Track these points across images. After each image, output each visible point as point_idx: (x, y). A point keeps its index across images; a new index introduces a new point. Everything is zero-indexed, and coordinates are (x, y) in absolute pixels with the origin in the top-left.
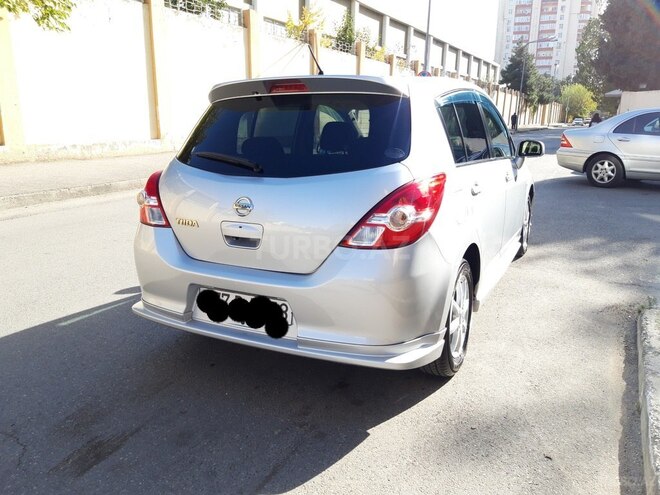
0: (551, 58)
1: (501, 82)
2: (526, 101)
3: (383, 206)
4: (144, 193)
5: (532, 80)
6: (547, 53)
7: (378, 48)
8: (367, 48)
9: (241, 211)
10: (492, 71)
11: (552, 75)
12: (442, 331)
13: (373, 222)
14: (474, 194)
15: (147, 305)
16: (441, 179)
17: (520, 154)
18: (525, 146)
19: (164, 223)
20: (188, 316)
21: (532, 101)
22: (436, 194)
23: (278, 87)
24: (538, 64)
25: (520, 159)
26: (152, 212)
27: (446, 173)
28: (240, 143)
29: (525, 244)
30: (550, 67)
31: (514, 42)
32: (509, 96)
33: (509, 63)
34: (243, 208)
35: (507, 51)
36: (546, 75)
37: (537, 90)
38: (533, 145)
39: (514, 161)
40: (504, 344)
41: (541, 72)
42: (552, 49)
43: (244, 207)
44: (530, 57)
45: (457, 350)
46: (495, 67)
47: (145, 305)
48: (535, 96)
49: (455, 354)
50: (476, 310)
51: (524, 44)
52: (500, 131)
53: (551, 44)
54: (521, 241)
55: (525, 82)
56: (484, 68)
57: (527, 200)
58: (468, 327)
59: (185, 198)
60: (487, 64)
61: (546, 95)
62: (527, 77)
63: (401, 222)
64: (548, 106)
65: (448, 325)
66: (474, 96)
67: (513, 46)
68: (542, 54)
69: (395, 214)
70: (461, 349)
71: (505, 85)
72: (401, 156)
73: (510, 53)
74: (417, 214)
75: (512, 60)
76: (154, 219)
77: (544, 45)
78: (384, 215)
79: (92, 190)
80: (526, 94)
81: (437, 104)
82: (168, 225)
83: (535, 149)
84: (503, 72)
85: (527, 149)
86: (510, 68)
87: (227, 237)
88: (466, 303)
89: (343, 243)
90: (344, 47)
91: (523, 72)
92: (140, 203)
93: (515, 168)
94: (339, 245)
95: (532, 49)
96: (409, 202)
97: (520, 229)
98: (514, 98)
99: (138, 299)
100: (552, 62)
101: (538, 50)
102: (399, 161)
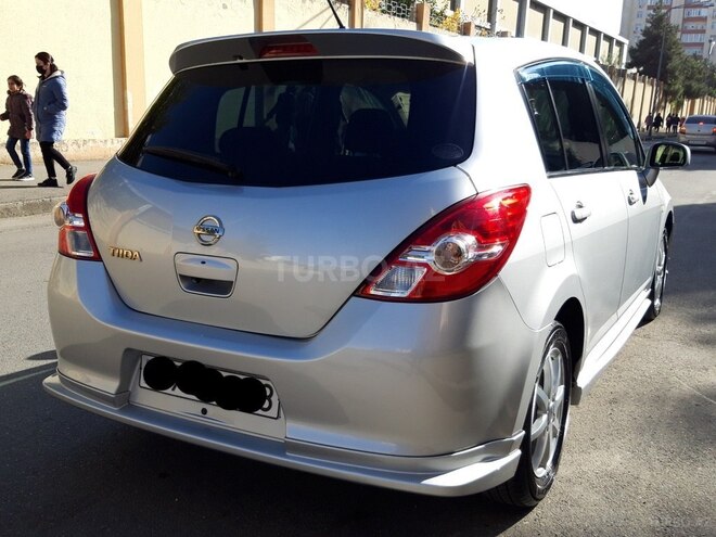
0: (703, 31)
1: (629, 66)
2: (666, 94)
3: (425, 234)
4: (66, 208)
5: (675, 62)
6: (699, 25)
7: (449, 13)
8: (432, 11)
9: (206, 238)
10: (616, 49)
11: (705, 56)
12: (519, 435)
13: (410, 259)
14: (576, 221)
15: (65, 380)
16: (522, 194)
17: (653, 164)
18: (660, 152)
19: (91, 254)
20: (124, 398)
21: (674, 94)
22: (512, 218)
23: (272, 48)
24: (684, 41)
25: (652, 171)
26: (76, 237)
27: (531, 186)
28: (218, 136)
29: (657, 302)
30: (701, 45)
31: (649, 8)
32: (640, 86)
33: (642, 38)
34: (210, 233)
35: (638, 21)
36: (695, 57)
37: (682, 78)
38: (672, 151)
39: (642, 174)
40: (618, 457)
41: (688, 52)
42: (705, 19)
43: (212, 232)
44: (672, 30)
45: (543, 465)
46: (620, 44)
47: (61, 379)
48: (679, 86)
49: (540, 472)
50: (576, 403)
51: (664, 11)
52: (623, 134)
53: (704, 12)
54: (652, 297)
55: (664, 65)
56: (604, 45)
57: (661, 235)
58: (562, 428)
59: (134, 218)
60: (609, 39)
61: (695, 85)
62: (668, 58)
63: (453, 260)
64: (698, 101)
65: (527, 427)
66: (581, 71)
67: (647, 13)
68: (690, 26)
69: (445, 246)
70: (549, 463)
71: (634, 70)
72: (458, 156)
73: (643, 24)
74: (480, 248)
75: (646, 32)
76: (78, 247)
77: (694, 13)
78: (428, 248)
79: (23, 208)
80: (666, 82)
81: (520, 78)
82: (98, 258)
83: (675, 157)
84: (631, 51)
85: (664, 157)
86: (642, 44)
87: (183, 278)
88: (560, 391)
89: (361, 291)
90: (399, 10)
91: (662, 51)
92: (60, 222)
93: (645, 184)
94: (354, 294)
95: (676, 18)
96: (467, 229)
97: (650, 279)
98: (649, 89)
99: (51, 370)
100: (705, 38)
101: (685, 20)
102: (455, 163)
